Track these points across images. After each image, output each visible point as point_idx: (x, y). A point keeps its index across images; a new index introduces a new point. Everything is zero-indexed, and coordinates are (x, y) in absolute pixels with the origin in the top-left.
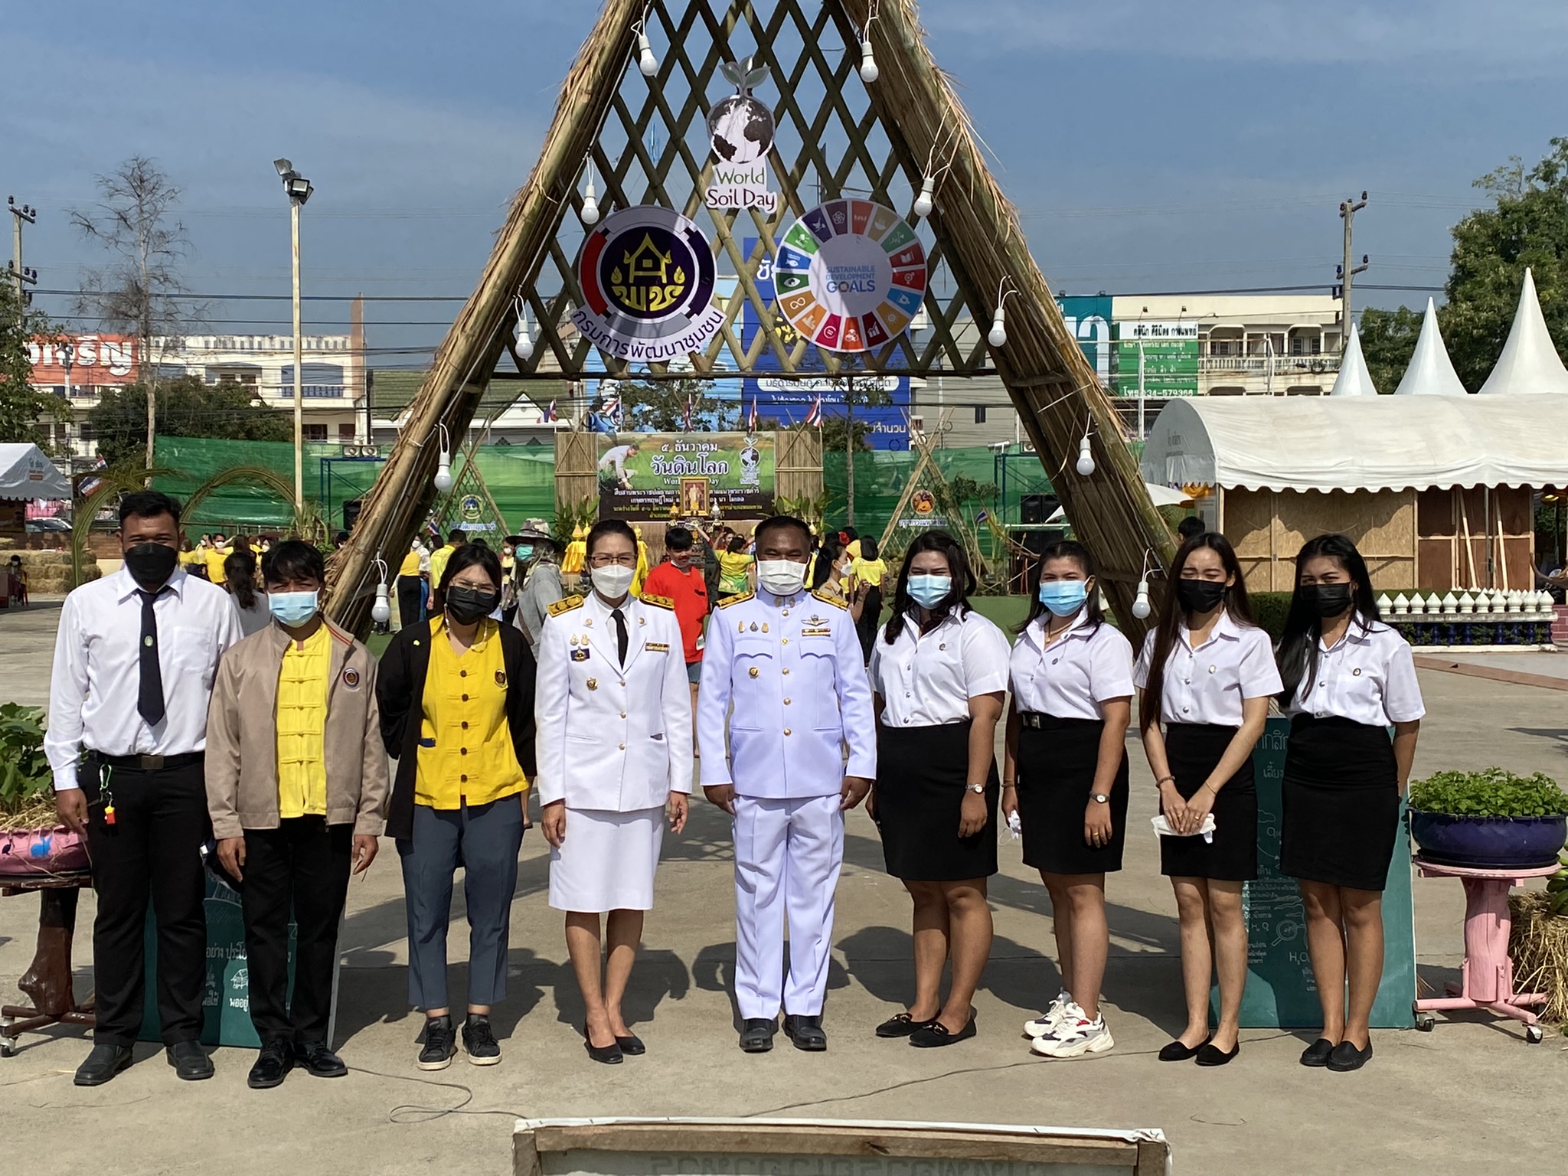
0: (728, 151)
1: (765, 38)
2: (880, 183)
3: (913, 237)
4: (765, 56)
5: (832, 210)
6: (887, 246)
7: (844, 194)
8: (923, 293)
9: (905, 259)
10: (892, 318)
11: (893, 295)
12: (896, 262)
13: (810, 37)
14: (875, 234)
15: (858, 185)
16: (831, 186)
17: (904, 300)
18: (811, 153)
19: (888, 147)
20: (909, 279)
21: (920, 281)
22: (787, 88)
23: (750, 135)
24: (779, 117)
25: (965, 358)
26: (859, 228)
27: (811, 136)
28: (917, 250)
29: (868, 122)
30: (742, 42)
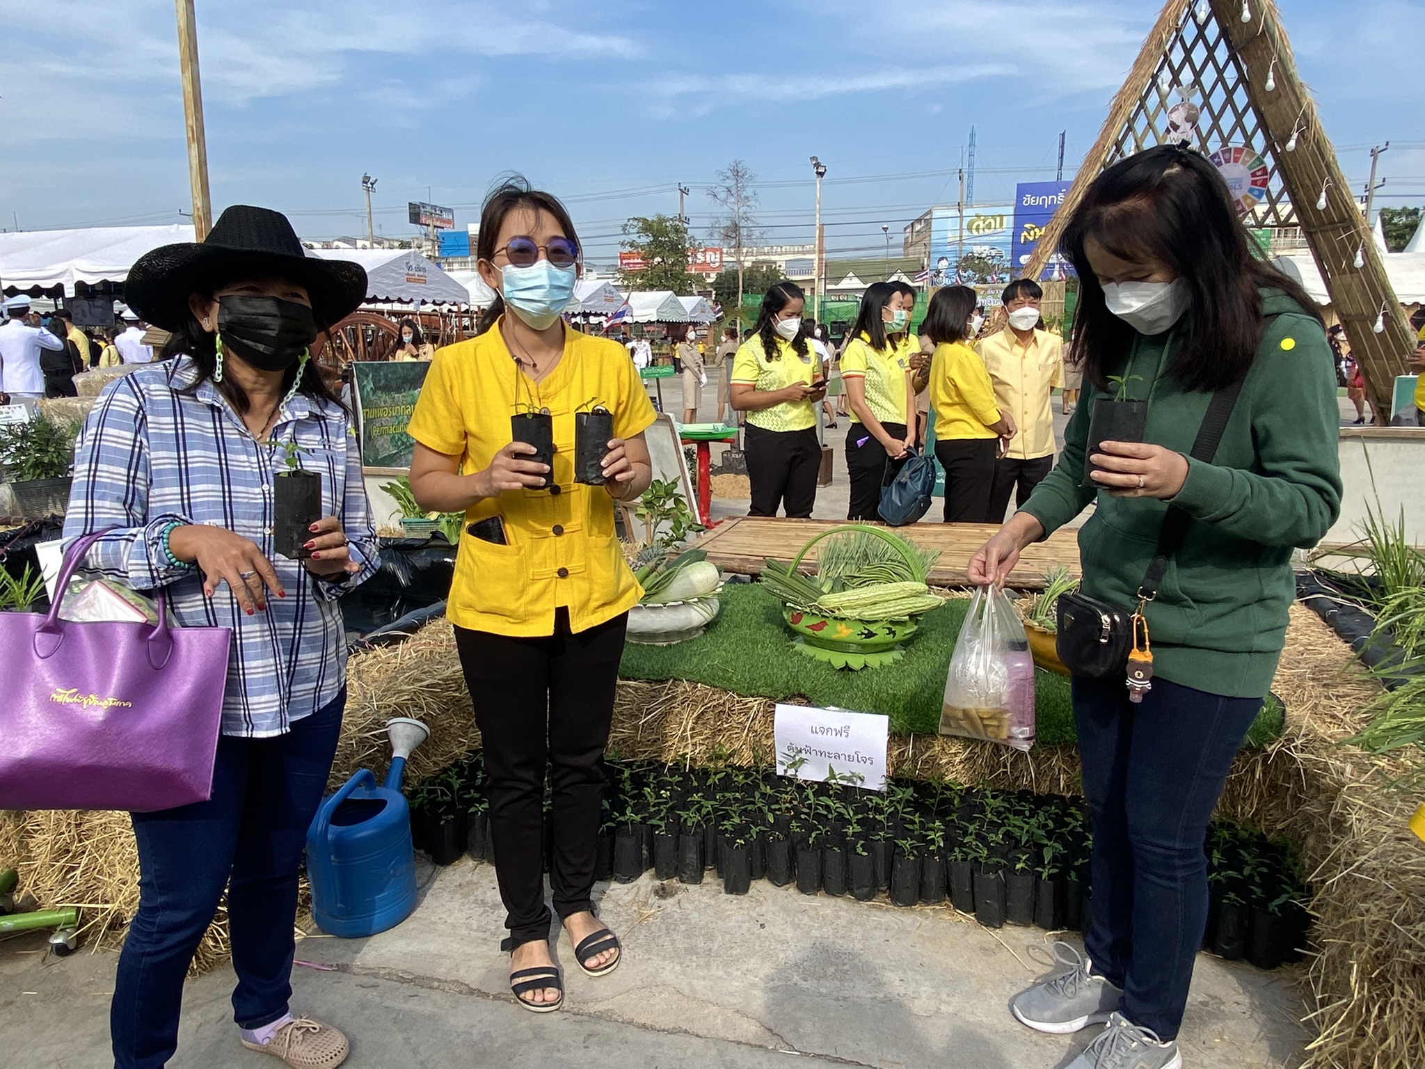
0: (1175, 127)
1: (1197, 74)
2: (1248, 139)
3: (1262, 162)
4: (1197, 82)
5: (1223, 152)
6: (1250, 168)
7: (1230, 145)
8: (1265, 189)
9: (1258, 174)
10: (1249, 201)
11: (1251, 191)
12: (1254, 175)
13: (1220, 72)
14: (1244, 163)
15: (1238, 140)
16: (1225, 141)
17: (1256, 193)
18: (1215, 125)
19: (1256, 121)
20: (1259, 183)
21: (1264, 183)
22: (1206, 97)
23: (1187, 120)
24: (1202, 109)
25: (1282, 219)
26: (1236, 160)
27: (1216, 119)
28: (1264, 169)
29: (1245, 110)
30: (1187, 76)
